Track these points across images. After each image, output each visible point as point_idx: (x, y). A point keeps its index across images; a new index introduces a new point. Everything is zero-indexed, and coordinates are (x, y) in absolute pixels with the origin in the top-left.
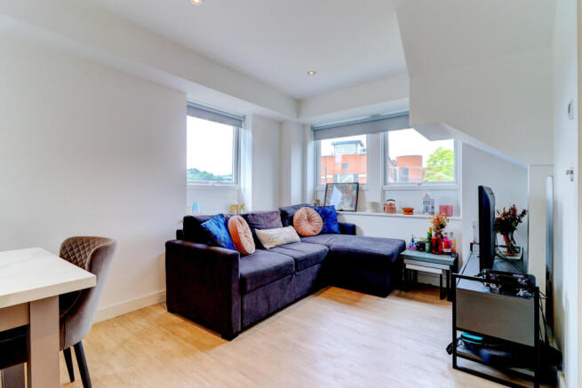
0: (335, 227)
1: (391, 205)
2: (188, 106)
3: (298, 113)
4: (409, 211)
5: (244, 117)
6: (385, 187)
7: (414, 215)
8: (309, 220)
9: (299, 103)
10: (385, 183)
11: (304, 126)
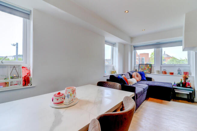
0: (145, 79)
1: (165, 71)
2: (105, 41)
3: (132, 42)
4: (172, 74)
5: (115, 43)
6: (161, 66)
7: (174, 75)
8: (137, 76)
9: (132, 39)
10: (162, 64)
11: (131, 46)
